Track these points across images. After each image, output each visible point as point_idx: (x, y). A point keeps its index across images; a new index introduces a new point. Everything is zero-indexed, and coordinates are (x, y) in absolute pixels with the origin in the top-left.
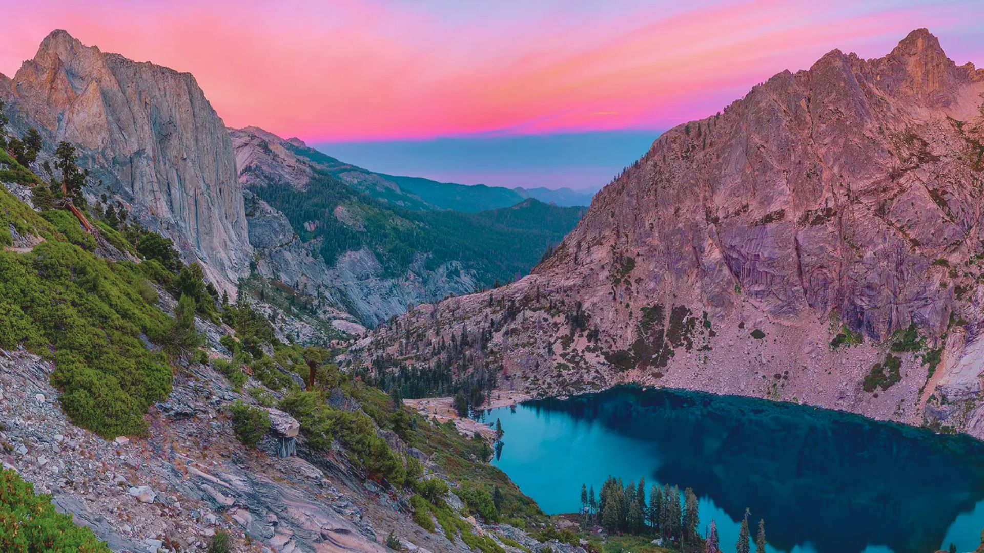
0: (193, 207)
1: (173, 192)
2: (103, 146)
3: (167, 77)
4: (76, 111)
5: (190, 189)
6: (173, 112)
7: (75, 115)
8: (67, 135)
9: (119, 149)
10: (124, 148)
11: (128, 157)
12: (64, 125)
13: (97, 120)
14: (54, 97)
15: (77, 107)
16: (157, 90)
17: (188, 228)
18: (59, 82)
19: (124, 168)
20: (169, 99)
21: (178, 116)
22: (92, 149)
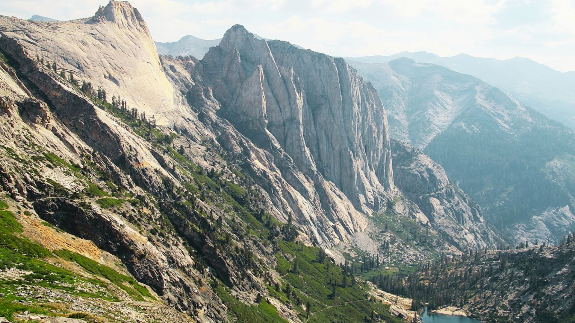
0: (337, 158)
1: (321, 146)
2: (259, 115)
3: (323, 62)
4: (244, 89)
5: (336, 145)
6: (326, 88)
7: (243, 91)
8: (237, 105)
9: (276, 116)
10: (279, 116)
11: (282, 122)
12: (236, 97)
13: (257, 97)
14: (230, 77)
15: (245, 85)
16: (314, 71)
17: (332, 173)
18: (234, 66)
19: (279, 130)
20: (322, 78)
21: (329, 91)
22: (253, 116)
